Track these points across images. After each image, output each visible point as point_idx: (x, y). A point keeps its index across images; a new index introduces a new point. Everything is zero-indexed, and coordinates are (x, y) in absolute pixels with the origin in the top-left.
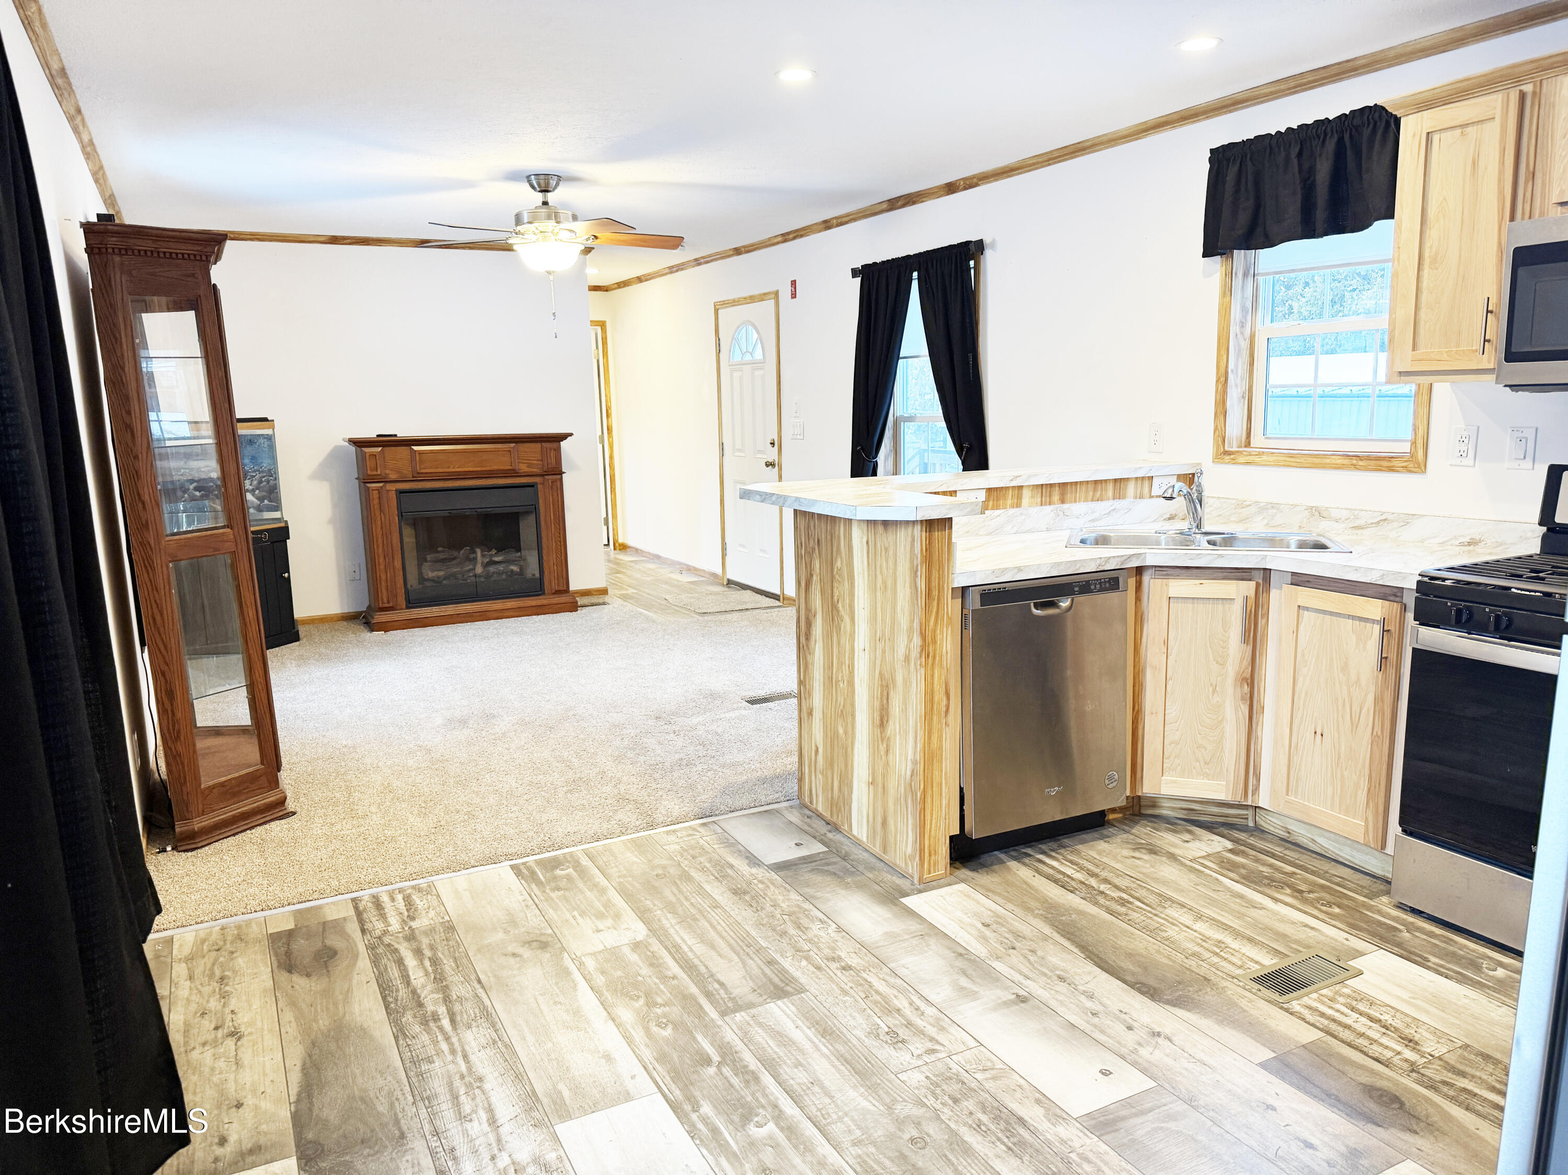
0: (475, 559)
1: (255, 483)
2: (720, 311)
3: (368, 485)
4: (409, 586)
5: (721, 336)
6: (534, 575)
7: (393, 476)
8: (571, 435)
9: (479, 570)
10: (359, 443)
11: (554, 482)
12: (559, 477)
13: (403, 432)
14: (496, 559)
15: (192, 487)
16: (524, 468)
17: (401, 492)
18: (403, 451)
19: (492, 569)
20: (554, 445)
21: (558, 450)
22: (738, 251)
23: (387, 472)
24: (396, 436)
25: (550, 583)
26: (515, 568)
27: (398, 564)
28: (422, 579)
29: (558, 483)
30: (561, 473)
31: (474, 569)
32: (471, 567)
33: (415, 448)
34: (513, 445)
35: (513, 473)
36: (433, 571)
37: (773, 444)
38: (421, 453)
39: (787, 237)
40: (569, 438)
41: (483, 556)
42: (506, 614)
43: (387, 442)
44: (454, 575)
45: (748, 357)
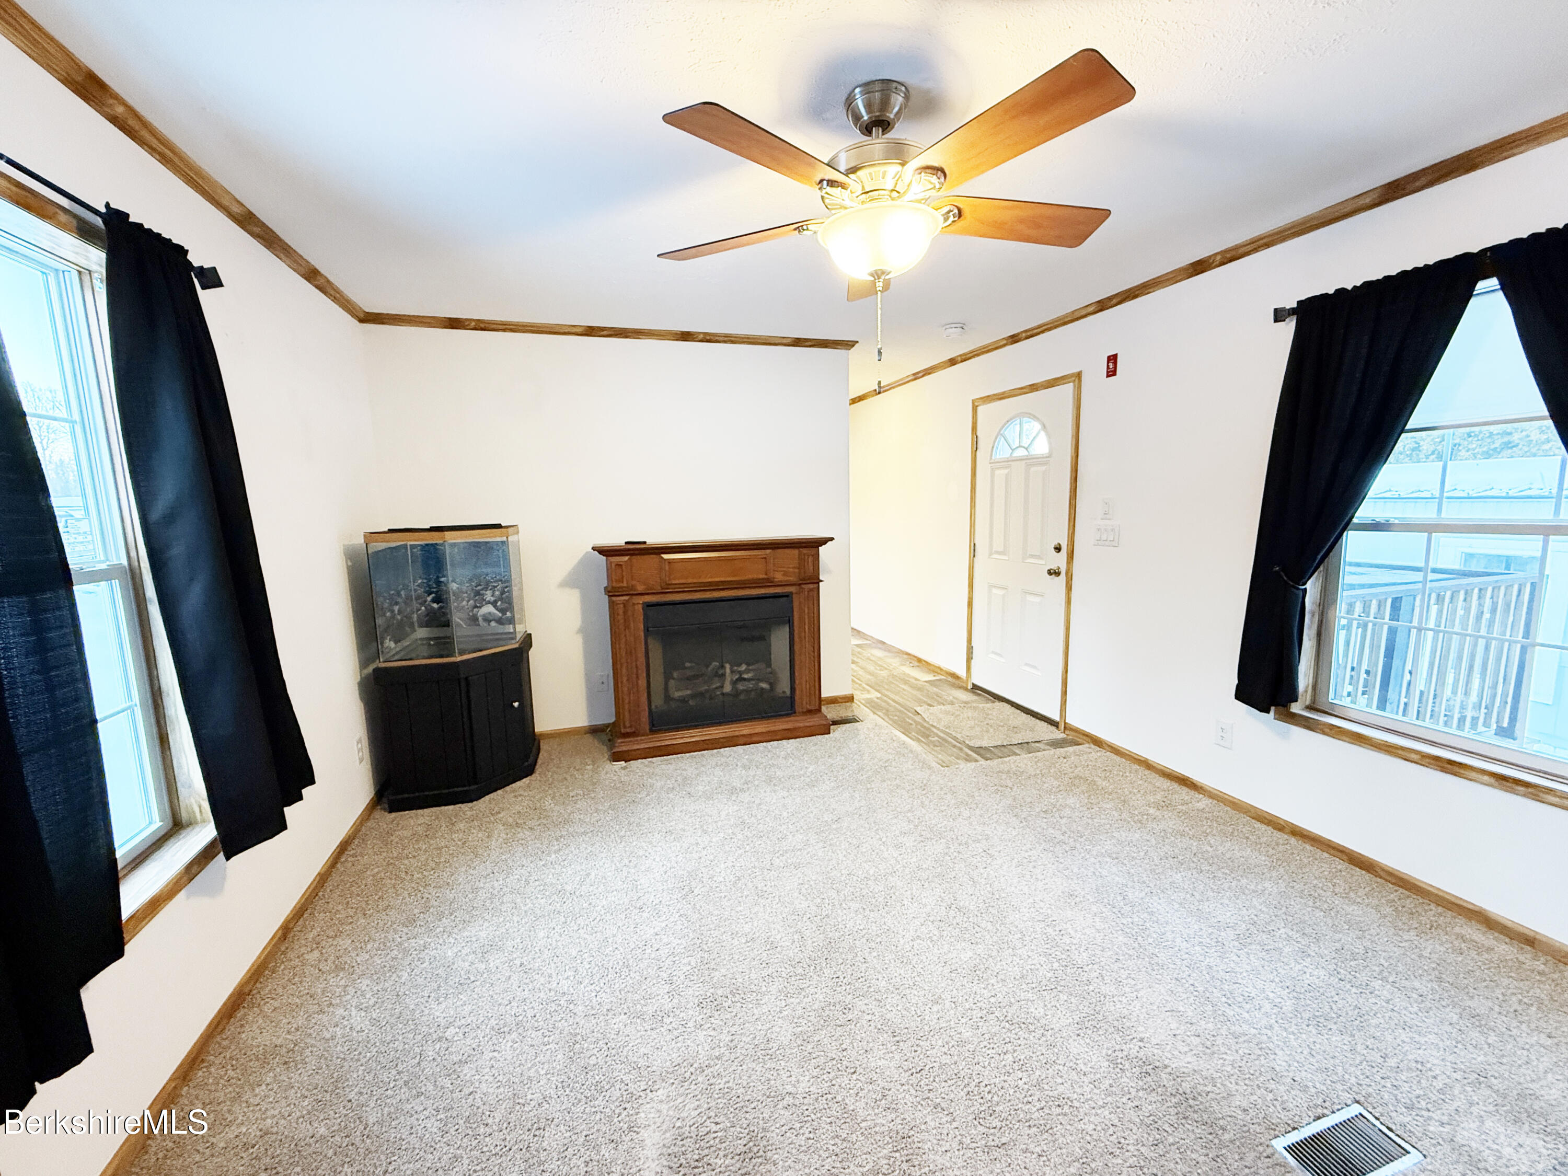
0: (724, 675)
1: (497, 593)
2: (979, 409)
3: (614, 598)
4: (653, 707)
5: (978, 434)
6: (784, 692)
7: (640, 588)
8: (832, 539)
9: (728, 688)
10: (605, 552)
11: (811, 590)
12: (816, 585)
13: (654, 538)
14: (746, 676)
15: (429, 599)
16: (779, 577)
17: (648, 606)
18: (652, 559)
19: (741, 687)
20: (813, 551)
21: (817, 556)
22: (1014, 339)
23: (634, 583)
24: (645, 543)
25: (802, 701)
26: (764, 685)
27: (642, 683)
28: (668, 698)
29: (815, 593)
30: (818, 581)
31: (722, 687)
32: (718, 684)
33: (665, 556)
34: (768, 551)
35: (768, 582)
36: (678, 690)
37: (1058, 549)
38: (670, 562)
39: (1103, 305)
40: (829, 543)
41: (732, 672)
42: (755, 739)
43: (636, 550)
44: (702, 694)
45: (1021, 453)
